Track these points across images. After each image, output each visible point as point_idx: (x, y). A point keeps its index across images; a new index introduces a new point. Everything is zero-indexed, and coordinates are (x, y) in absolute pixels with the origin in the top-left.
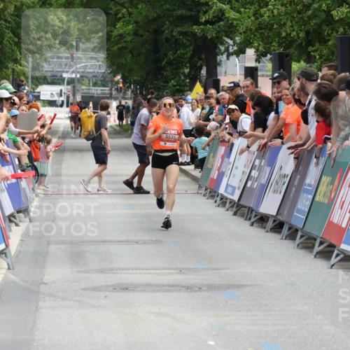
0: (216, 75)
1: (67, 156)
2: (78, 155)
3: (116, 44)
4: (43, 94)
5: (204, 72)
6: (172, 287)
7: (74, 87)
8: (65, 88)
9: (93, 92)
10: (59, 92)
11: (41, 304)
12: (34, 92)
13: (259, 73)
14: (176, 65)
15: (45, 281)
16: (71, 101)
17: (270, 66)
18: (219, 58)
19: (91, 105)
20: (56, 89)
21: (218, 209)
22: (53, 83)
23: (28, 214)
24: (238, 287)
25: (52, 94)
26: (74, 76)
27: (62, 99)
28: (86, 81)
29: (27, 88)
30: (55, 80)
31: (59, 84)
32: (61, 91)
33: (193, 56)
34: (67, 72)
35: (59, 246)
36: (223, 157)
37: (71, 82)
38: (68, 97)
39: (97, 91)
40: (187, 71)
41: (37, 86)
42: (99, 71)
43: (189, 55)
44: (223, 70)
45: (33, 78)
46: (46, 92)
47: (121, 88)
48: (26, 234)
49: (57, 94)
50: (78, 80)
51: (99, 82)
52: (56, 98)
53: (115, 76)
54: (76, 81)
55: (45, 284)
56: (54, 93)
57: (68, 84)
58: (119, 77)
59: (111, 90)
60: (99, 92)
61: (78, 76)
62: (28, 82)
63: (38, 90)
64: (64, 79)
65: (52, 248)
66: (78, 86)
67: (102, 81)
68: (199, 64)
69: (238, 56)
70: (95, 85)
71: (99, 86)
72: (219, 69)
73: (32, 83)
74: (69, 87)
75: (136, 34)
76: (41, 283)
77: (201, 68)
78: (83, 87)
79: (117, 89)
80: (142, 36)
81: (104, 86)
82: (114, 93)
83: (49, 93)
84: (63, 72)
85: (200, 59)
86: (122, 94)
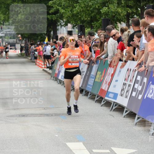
0: (57, 34)
5: (52, 33)
6: (41, 115)
7: (2, 39)
13: (73, 33)
17: (77, 30)
18: (58, 27)
26: (2, 35)
28: (7, 37)
37: (1, 37)
39: (11, 41)
44: (59, 32)
47: (20, 39)
50: (4, 36)
53: (18, 35)
58: (20, 36)
59: (17, 40)
60: (12, 41)
66: (4, 39)
67: (13, 37)
68: (50, 30)
69: (65, 27)
71: (12, 39)
72: (58, 32)
74: (0, 39)
78: (6, 39)
79: (19, 40)
81: (14, 39)
82: (18, 41)
85: (50, 28)
86: (21, 42)
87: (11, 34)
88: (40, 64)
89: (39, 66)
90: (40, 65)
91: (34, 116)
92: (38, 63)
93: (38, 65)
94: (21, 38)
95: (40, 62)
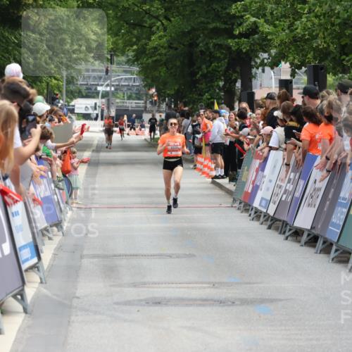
0: (251, 87)
1: (101, 169)
2: (112, 168)
3: (151, 57)
4: (78, 108)
5: (238, 85)
6: (205, 302)
7: (108, 100)
8: (99, 101)
9: (128, 105)
10: (93, 105)
11: (73, 318)
12: (69, 106)
13: (294, 86)
14: (210, 78)
15: (77, 295)
16: (105, 114)
17: (305, 78)
18: (254, 70)
19: (125, 118)
20: (91, 102)
21: (252, 222)
22: (87, 96)
23: (62, 227)
24: (272, 301)
25: (86, 107)
26: (108, 89)
27: (96, 112)
28: (121, 94)
29: (61, 101)
30: (90, 93)
31: (94, 97)
32: (96, 104)
33: (227, 69)
34: (102, 85)
35: (91, 260)
36: (257, 171)
37: (105, 95)
38: (102, 111)
39: (132, 104)
40: (221, 84)
41: (72, 99)
42: (134, 84)
43: (224, 68)
44: (259, 83)
45: (67, 91)
46: (81, 105)
47: (155, 101)
48: (59, 248)
49: (91, 107)
50: (113, 93)
51: (134, 95)
52: (90, 111)
53: (149, 90)
54: (110, 94)
55: (78, 298)
56: (89, 106)
57: (103, 97)
58: (153, 91)
59: (146, 103)
60: (134, 105)
61: (113, 89)
62: (62, 95)
63: (73, 103)
64: (98, 93)
65: (85, 262)
66: (112, 99)
67: (136, 94)
68: (233, 78)
69: (272, 68)
70: (130, 98)
71: (133, 99)
72: (254, 82)
73: (67, 96)
74: (104, 100)
75: (170, 47)
76: (73, 298)
77: (235, 81)
78: (118, 100)
79: (151, 102)
80: (176, 49)
81: (139, 99)
82: (149, 106)
83: (84, 106)
84: (98, 85)
85: (235, 71)
86: (156, 108)
87: (132, 86)
88: (205, 166)
89: (204, 173)
90: (206, 170)
91: (187, 305)
92: (202, 163)
93: (200, 170)
94: (156, 98)
95: (206, 163)
